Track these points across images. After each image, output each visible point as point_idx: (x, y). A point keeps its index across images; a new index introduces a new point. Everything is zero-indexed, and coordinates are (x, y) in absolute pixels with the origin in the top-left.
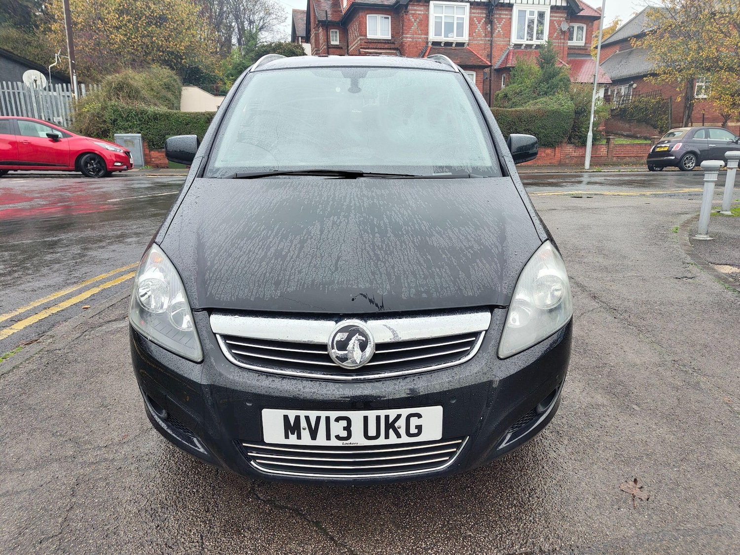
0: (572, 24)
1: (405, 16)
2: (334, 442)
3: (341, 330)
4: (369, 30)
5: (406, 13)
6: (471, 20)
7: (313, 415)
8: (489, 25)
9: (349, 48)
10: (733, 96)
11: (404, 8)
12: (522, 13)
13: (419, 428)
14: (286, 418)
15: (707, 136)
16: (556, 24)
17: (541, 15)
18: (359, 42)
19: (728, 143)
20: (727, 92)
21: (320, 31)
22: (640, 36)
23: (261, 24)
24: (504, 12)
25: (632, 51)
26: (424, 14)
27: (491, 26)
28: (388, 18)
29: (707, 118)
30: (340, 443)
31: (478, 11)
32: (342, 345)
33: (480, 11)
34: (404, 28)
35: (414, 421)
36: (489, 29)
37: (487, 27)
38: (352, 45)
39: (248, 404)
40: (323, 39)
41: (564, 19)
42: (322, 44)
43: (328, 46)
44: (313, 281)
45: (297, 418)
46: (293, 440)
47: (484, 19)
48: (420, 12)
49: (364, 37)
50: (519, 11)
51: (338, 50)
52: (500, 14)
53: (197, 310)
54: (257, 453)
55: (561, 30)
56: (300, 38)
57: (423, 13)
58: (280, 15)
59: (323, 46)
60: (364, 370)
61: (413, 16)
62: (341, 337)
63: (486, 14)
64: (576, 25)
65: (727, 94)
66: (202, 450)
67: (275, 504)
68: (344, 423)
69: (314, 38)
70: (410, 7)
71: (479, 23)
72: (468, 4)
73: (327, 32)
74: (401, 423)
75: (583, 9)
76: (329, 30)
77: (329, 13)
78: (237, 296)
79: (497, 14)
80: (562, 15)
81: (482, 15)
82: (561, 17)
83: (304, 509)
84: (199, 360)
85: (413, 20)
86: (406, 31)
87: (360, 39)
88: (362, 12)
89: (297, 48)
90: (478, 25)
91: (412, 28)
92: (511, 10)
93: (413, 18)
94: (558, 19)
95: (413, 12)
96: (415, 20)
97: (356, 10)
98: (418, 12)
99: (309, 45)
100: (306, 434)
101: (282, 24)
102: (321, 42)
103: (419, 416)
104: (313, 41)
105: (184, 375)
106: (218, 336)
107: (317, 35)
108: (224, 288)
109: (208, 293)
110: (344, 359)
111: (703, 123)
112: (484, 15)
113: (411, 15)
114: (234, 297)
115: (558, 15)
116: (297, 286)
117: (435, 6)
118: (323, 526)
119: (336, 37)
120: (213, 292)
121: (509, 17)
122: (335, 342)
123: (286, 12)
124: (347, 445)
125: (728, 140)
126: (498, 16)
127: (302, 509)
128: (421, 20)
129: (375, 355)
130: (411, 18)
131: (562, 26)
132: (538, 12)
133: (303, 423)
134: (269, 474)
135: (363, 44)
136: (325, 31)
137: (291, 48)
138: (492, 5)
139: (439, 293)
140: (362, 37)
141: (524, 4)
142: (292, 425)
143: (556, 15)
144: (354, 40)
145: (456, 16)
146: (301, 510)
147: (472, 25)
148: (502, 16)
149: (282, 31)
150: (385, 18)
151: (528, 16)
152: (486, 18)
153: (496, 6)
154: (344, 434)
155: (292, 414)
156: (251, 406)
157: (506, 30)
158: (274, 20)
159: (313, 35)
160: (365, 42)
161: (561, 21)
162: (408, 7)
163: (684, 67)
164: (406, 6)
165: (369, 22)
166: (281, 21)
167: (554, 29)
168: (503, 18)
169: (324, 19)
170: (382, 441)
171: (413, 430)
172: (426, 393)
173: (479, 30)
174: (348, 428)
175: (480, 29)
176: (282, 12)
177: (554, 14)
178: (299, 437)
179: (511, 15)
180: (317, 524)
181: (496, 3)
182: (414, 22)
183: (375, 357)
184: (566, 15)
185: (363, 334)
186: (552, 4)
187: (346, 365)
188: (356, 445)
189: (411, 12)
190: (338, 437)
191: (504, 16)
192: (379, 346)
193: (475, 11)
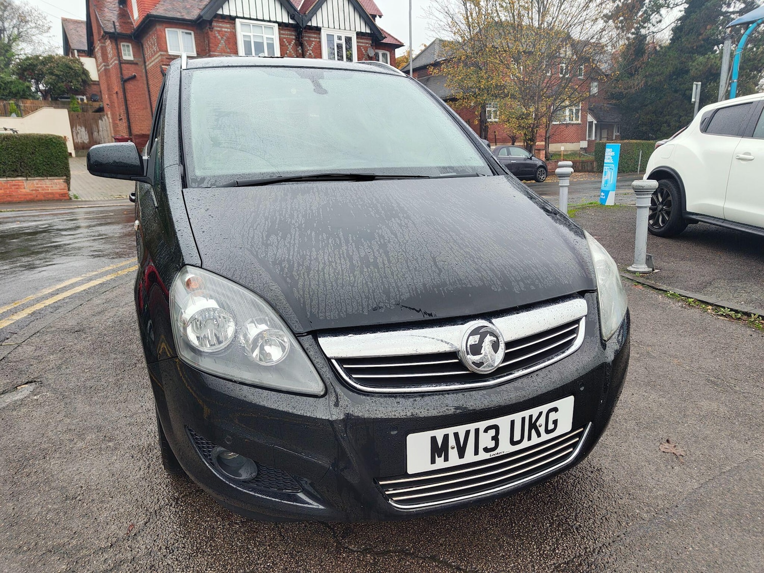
0: (377, 51)
1: (210, 32)
2: (483, 456)
3: (473, 333)
4: (170, 46)
5: (211, 29)
6: (281, 40)
7: (461, 430)
8: (300, 47)
9: (147, 64)
10: (518, 119)
11: (208, 24)
12: (330, 37)
13: (555, 422)
14: (434, 439)
15: (509, 153)
16: (363, 50)
17: (348, 40)
18: (160, 58)
19: (525, 159)
20: (514, 116)
21: (107, 44)
22: (436, 64)
23: (16, 31)
24: (313, 35)
25: (429, 78)
26: (231, 32)
27: (302, 48)
28: (190, 34)
29: (498, 139)
30: (487, 456)
31: (286, 32)
32: (476, 349)
33: (289, 33)
34: (210, 45)
35: (553, 416)
36: (300, 51)
37: (298, 49)
38: (150, 61)
39: (392, 433)
40: (113, 53)
41: (370, 45)
42: (112, 58)
43: (120, 61)
44: (424, 285)
45: (446, 437)
46: (440, 463)
47: (294, 41)
48: (226, 30)
49: (165, 53)
50: (327, 35)
51: (133, 66)
52: (309, 37)
53: (301, 335)
54: (394, 490)
55: (368, 55)
56: (76, 52)
57: (229, 30)
58: (41, 23)
59: (114, 62)
60: (500, 372)
61: (219, 33)
62: (474, 340)
63: (295, 36)
64: (380, 52)
65: (514, 118)
66: (315, 505)
67: (374, 551)
68: (492, 432)
69: (100, 51)
70: (214, 24)
71: (290, 45)
72: (277, 25)
73: (117, 45)
74: (542, 421)
75: (385, 37)
76: (118, 43)
77: (117, 24)
78: (346, 311)
79: (306, 37)
80: (367, 41)
81: (291, 37)
82: (367, 43)
83: (409, 547)
84: (322, 393)
85: (219, 37)
86: (213, 49)
87: (161, 55)
88: (159, 25)
89: (75, 62)
90: (289, 46)
91: (220, 45)
92: (320, 34)
93: (220, 35)
94: (364, 45)
95: (219, 29)
96: (222, 38)
97: (151, 23)
98: (223, 29)
99: (92, 60)
100: (453, 453)
101: (45, 35)
102: (110, 56)
103: (555, 410)
104: (99, 55)
105: (305, 415)
106: (333, 361)
107: (104, 49)
108: (326, 305)
109: (308, 314)
110: (479, 364)
111: (496, 143)
112: (294, 37)
113: (216, 32)
114: (343, 313)
115: (363, 41)
116: (410, 292)
117: (242, 24)
118: (441, 559)
119: (129, 51)
120: (313, 311)
121: (318, 40)
122: (468, 346)
123: (48, 21)
124: (494, 456)
125: (524, 157)
126: (307, 39)
127: (407, 548)
128: (228, 38)
129: (506, 354)
130: (217, 35)
131: (369, 51)
132: (345, 37)
133: (452, 442)
134: (411, 510)
135: (165, 60)
136: (114, 44)
137: (67, 62)
138: (301, 27)
139: (543, 283)
140: (162, 53)
141: (331, 28)
142: (440, 447)
143: (362, 41)
144: (153, 56)
145: (265, 36)
146: (407, 550)
147: (283, 46)
148: (311, 39)
149: (46, 42)
150: (187, 33)
151: (336, 41)
152: (295, 40)
153: (305, 28)
154: (492, 444)
155: (439, 434)
156: (396, 434)
157: (316, 53)
158: (34, 29)
159: (97, 49)
160: (167, 58)
161: (367, 47)
162: (213, 24)
163: (479, 94)
164: (211, 22)
165: (169, 37)
166: (43, 31)
167: (362, 54)
168: (313, 41)
169: (112, 30)
170: (525, 444)
171: (551, 426)
172: (562, 384)
173: (290, 52)
174: (495, 438)
175: (291, 50)
176: (43, 21)
177: (360, 40)
178: (446, 459)
179: (320, 38)
180: (433, 558)
181: (304, 26)
182: (220, 39)
183: (507, 357)
184: (371, 42)
185: (492, 334)
186: (357, 30)
187: (483, 370)
188: (502, 454)
189: (216, 28)
190: (486, 450)
191: (313, 39)
192: (509, 345)
193: (284, 32)
